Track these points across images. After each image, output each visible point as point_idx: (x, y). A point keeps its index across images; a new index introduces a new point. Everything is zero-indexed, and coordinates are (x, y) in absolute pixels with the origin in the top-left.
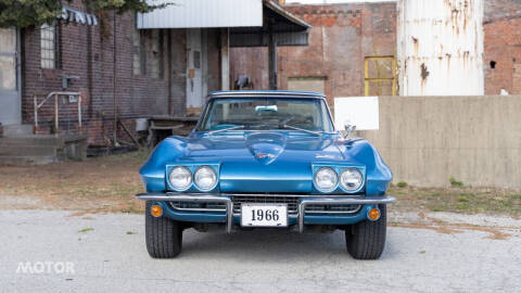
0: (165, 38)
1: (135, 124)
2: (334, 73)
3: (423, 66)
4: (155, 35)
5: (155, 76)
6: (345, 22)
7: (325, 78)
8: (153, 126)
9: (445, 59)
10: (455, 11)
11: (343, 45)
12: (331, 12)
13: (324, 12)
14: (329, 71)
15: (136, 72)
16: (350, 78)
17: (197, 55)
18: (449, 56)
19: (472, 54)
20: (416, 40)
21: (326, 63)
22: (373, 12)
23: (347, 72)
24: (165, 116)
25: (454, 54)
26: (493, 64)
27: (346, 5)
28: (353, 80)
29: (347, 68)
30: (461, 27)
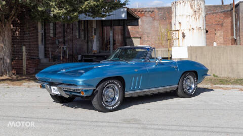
0: (86, 24)
1: (78, 57)
2: (144, 35)
3: (183, 33)
4: (83, 23)
5: (83, 38)
6: (148, 15)
7: (140, 38)
8: (84, 58)
9: (192, 30)
10: (195, 12)
11: (147, 24)
12: (142, 11)
13: (139, 11)
14: (142, 35)
15: (77, 37)
16: (150, 38)
17: (95, 30)
18: (193, 29)
19: (202, 28)
20: (180, 23)
21: (141, 32)
22: (159, 11)
23: (149, 35)
24: (87, 54)
25: (195, 28)
26: (207, 32)
27: (148, 8)
28: (152, 38)
29: (149, 33)
30: (198, 18)
